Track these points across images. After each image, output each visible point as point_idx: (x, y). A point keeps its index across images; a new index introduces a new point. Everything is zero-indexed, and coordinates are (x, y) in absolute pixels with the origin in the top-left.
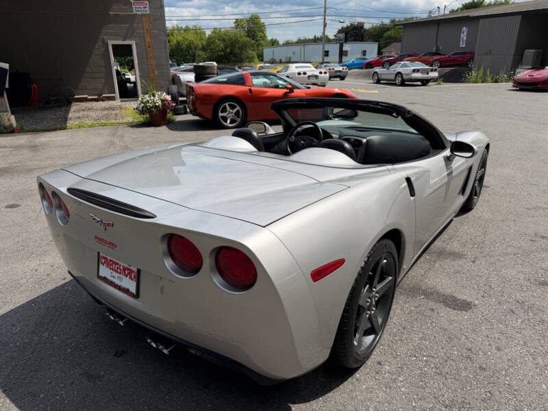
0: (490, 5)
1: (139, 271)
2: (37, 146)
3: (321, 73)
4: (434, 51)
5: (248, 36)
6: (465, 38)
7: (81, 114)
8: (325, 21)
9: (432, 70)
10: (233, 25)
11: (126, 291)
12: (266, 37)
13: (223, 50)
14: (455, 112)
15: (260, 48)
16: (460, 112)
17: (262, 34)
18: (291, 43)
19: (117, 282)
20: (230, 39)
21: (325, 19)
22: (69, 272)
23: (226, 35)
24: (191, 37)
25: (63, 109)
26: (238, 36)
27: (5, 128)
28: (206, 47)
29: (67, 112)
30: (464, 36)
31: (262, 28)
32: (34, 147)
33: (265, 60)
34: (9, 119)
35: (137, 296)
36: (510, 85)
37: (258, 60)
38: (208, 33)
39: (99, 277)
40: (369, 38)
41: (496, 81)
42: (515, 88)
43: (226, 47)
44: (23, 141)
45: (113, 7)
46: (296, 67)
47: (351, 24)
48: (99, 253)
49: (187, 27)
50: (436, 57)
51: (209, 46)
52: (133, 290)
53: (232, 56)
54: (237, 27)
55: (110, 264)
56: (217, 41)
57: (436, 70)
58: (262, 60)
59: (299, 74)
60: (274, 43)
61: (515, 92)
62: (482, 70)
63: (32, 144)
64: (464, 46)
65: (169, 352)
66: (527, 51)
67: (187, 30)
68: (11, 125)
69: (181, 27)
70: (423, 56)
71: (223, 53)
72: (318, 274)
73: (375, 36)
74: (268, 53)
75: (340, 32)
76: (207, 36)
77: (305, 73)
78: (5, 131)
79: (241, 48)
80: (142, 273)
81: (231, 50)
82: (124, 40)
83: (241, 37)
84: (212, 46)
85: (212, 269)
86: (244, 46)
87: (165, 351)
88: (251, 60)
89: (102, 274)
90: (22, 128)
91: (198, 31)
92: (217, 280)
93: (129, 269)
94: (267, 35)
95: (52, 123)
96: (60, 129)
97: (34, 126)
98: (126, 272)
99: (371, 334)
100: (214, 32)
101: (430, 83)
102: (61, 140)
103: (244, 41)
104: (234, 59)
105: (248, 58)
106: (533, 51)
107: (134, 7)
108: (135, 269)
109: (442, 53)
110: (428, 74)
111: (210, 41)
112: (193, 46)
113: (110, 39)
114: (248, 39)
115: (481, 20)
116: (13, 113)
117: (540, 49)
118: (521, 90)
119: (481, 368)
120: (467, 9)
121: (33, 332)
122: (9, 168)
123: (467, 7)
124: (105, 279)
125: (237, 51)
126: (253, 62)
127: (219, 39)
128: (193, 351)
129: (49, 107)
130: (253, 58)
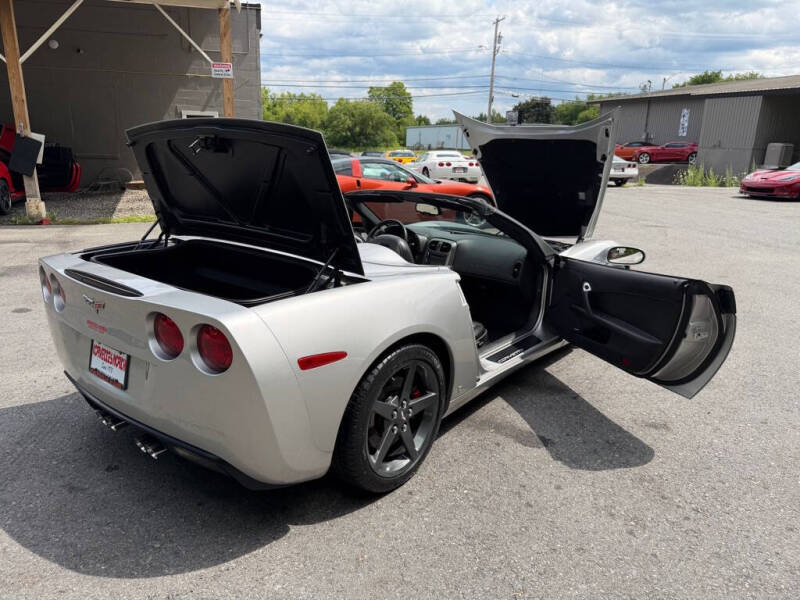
0: (729, 80)
1: (129, 357)
2: (68, 242)
3: (471, 164)
4: (644, 141)
5: (387, 110)
6: (686, 125)
7: (135, 205)
8: (491, 94)
9: (629, 166)
10: (367, 96)
11: (115, 382)
12: (411, 113)
13: (350, 129)
14: (645, 223)
15: (401, 128)
16: (650, 224)
17: (404, 108)
18: (448, 123)
19: (107, 373)
20: (362, 114)
21: (491, 91)
22: (66, 372)
23: (355, 109)
24: (306, 108)
25: (114, 197)
26: (373, 109)
27: (32, 218)
28: (326, 124)
29: (118, 201)
30: (684, 121)
31: (406, 100)
32: (65, 242)
33: (408, 145)
34: (37, 208)
35: (125, 387)
36: (736, 190)
37: (398, 144)
38: (331, 105)
39: (90, 369)
40: (557, 119)
41: (723, 185)
42: (743, 195)
43: (355, 125)
44: (51, 236)
45: (193, 67)
46: (439, 156)
47: (533, 100)
48: (92, 341)
49: (302, 95)
50: (644, 149)
51: (331, 122)
52: (122, 381)
53: (362, 137)
54: (371, 98)
55: (102, 353)
56: (342, 115)
57: (634, 166)
58: (404, 145)
59: (441, 165)
60: (423, 122)
61: (741, 200)
62: (702, 169)
63: (63, 239)
64: (685, 134)
65: (157, 456)
66: (772, 144)
67: (302, 99)
68: (39, 215)
69: (294, 96)
70: (627, 146)
71: (349, 134)
72: (307, 363)
73: (566, 116)
74: (413, 135)
75: (515, 109)
76: (329, 108)
77: (449, 164)
78: (30, 221)
79: (376, 128)
80: (132, 359)
81: (362, 129)
82: (203, 110)
83: (376, 111)
84: (335, 122)
85: (192, 349)
86: (379, 126)
87: (154, 455)
88: (388, 143)
89: (93, 366)
90: (53, 219)
91: (315, 101)
92: (197, 361)
93: (119, 358)
94: (413, 110)
95: (94, 214)
96: (104, 223)
97: (70, 218)
98: (116, 361)
99: (404, 458)
100: (339, 103)
101: (628, 184)
102: (102, 236)
103: (379, 118)
104: (365, 141)
105: (384, 140)
106: (781, 145)
107: (213, 69)
108: (124, 357)
109: (653, 142)
110: (623, 170)
111: (333, 115)
112: (309, 122)
113: (185, 109)
114: (387, 115)
115: (707, 101)
116: (42, 200)
117: (790, 142)
118: (752, 198)
119: (529, 505)
120: (698, 83)
121: (18, 443)
122: (27, 267)
123: (697, 82)
124: (95, 371)
125: (369, 130)
126: (392, 146)
127: (345, 114)
128: (181, 452)
129: (96, 194)
130: (392, 140)
